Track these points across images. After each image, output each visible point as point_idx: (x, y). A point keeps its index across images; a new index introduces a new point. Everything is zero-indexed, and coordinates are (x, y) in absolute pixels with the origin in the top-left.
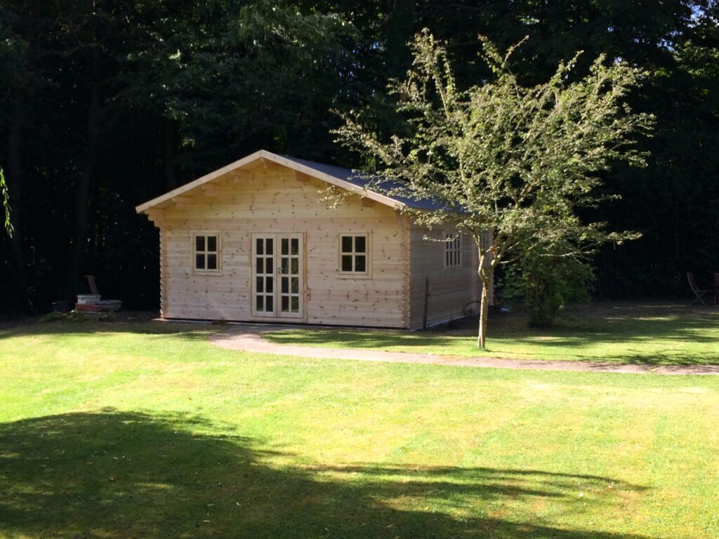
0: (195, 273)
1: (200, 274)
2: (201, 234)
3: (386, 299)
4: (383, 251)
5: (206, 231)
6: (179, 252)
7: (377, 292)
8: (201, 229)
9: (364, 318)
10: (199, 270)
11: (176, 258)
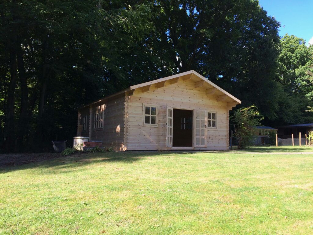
0: (145, 126)
1: (147, 126)
2: (148, 105)
3: (222, 138)
4: (221, 119)
5: (151, 104)
6: (135, 114)
7: (219, 135)
8: (148, 103)
9: (215, 146)
10: (146, 124)
11: (134, 117)
